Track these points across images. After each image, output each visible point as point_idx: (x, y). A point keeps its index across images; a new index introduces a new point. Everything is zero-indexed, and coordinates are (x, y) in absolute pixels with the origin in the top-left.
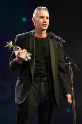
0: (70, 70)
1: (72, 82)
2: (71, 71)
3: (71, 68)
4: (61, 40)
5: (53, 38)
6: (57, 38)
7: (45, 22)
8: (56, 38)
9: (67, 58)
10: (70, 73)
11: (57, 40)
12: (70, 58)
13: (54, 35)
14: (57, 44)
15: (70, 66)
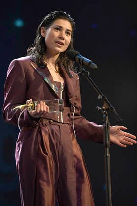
0: (105, 120)
1: (108, 142)
2: (107, 122)
3: (107, 117)
4: (90, 63)
8: (81, 60)
12: (106, 98)
13: (77, 55)
14: (83, 71)
15: (105, 113)
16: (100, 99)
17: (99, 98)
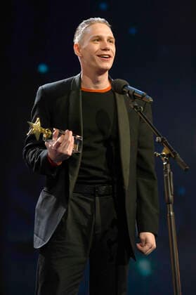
0: (166, 169)
1: (171, 197)
2: (168, 170)
3: (169, 165)
4: (143, 96)
5: (123, 93)
6: (134, 92)
7: (106, 50)
8: (131, 93)
9: (158, 139)
10: (165, 175)
11: (133, 97)
12: (166, 140)
13: (126, 86)
14: (135, 107)
15: (166, 160)
16: (159, 142)
17: (157, 140)
